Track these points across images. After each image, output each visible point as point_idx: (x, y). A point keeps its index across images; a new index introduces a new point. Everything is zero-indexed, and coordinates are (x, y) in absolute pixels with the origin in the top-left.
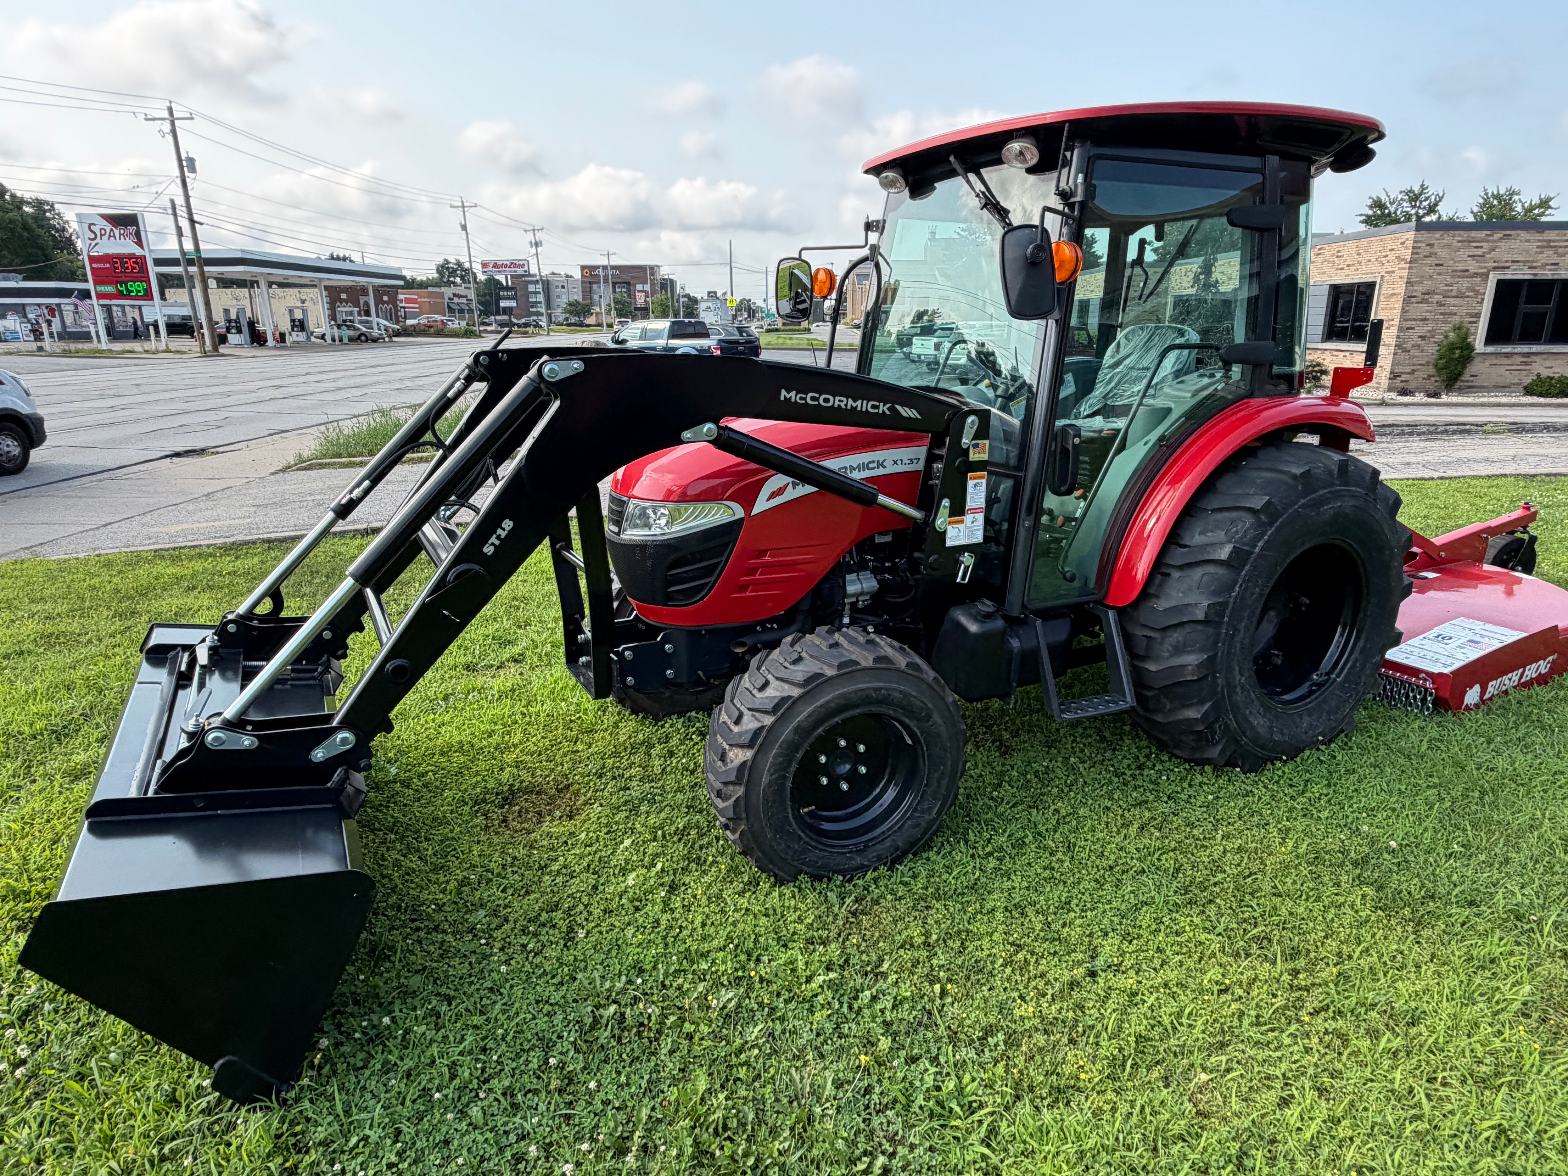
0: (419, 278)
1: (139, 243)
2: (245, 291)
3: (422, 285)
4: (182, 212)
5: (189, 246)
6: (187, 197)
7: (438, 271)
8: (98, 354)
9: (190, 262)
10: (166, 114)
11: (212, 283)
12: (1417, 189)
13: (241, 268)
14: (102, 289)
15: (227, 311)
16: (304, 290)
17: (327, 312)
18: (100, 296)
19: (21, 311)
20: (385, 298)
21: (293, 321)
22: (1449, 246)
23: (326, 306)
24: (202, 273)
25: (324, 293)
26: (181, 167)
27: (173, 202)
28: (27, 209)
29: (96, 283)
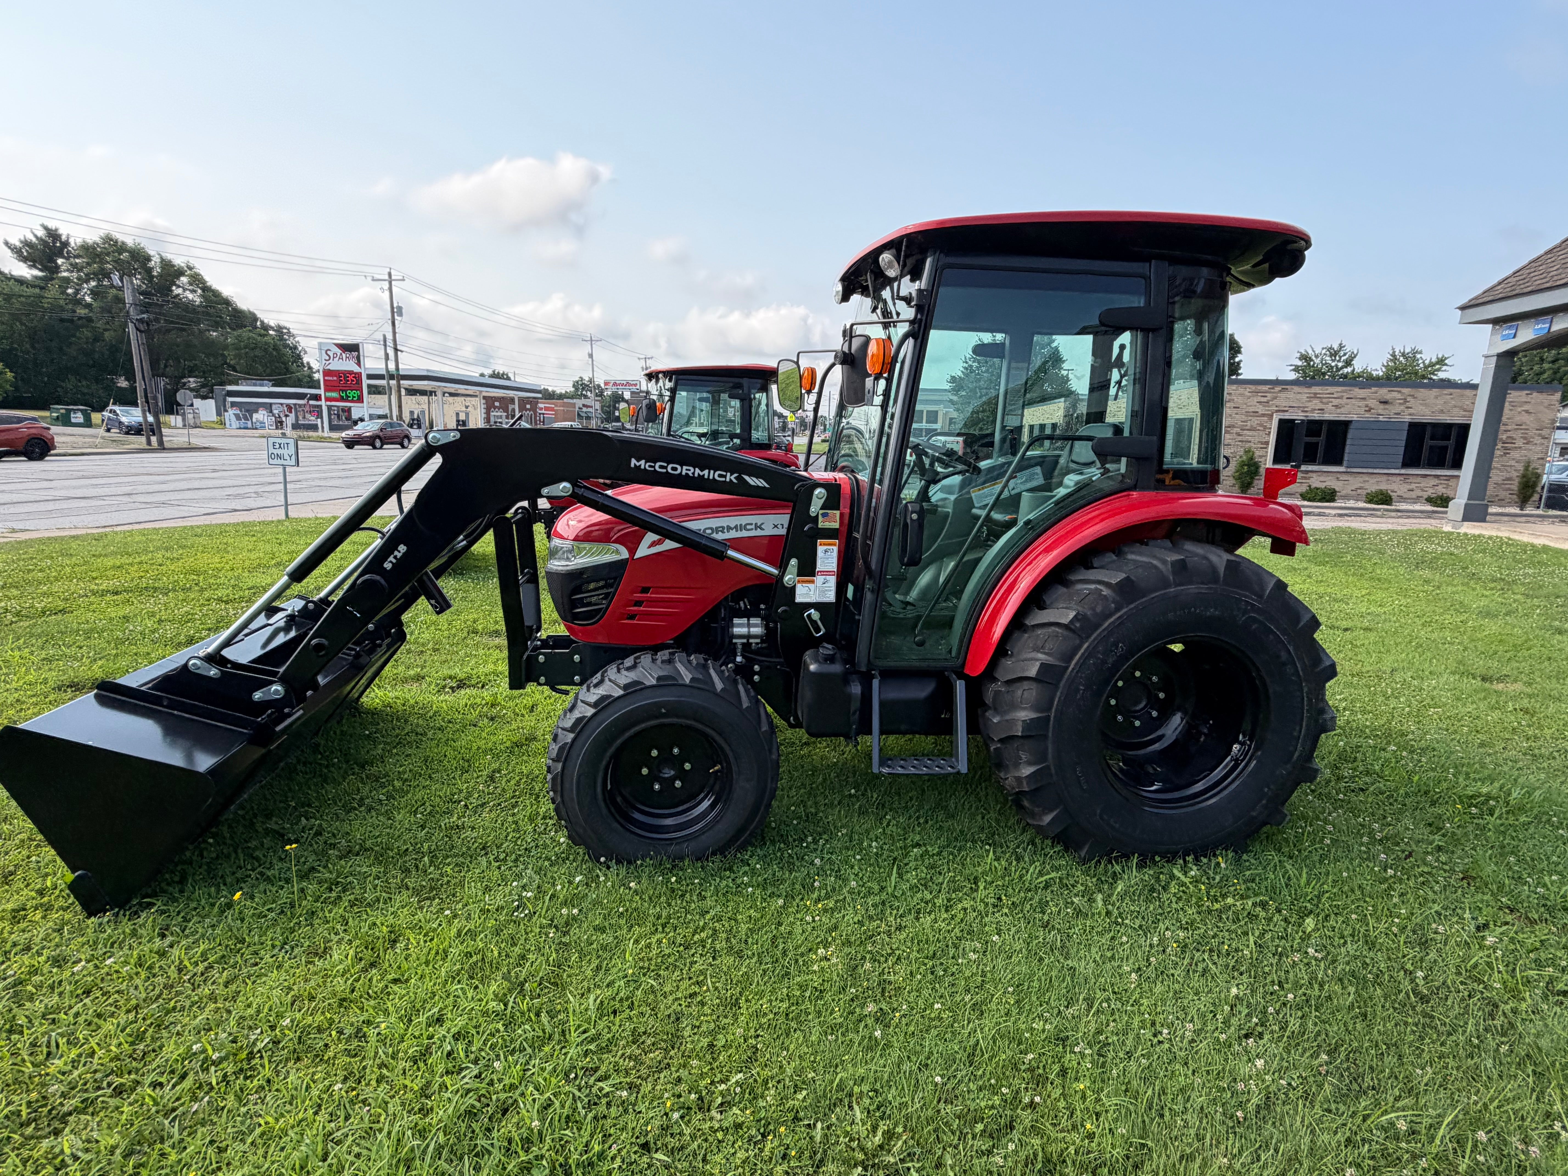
0: (558, 392)
1: (359, 364)
2: (425, 398)
3: (561, 397)
4: (390, 343)
5: (392, 366)
6: (394, 333)
7: (574, 386)
8: (322, 440)
9: (392, 377)
10: (387, 277)
11: (403, 392)
12: (1336, 347)
13: (425, 382)
14: (329, 394)
15: (412, 413)
16: (468, 399)
17: (484, 416)
18: (328, 399)
19: (269, 408)
20: (528, 406)
21: (458, 421)
22: (1241, 395)
23: (484, 411)
24: (399, 386)
25: (483, 401)
26: (393, 312)
27: (385, 336)
28: (271, 332)
29: (326, 390)
